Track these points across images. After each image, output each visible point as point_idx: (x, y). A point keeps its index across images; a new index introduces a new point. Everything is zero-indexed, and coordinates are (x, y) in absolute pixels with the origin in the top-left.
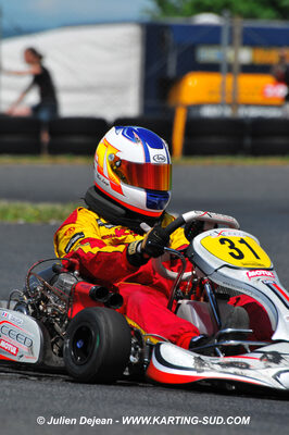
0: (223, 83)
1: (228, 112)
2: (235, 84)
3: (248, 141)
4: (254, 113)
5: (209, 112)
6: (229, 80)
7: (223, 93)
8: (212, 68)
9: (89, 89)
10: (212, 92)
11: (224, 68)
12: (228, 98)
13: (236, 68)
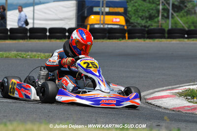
0: (100, 18)
1: (102, 26)
2: (104, 18)
3: (107, 35)
4: (110, 26)
5: (96, 26)
6: (102, 17)
7: (100, 21)
8: (97, 13)
9: (61, 20)
10: (97, 21)
11: (101, 13)
12: (102, 22)
13: (104, 13)
